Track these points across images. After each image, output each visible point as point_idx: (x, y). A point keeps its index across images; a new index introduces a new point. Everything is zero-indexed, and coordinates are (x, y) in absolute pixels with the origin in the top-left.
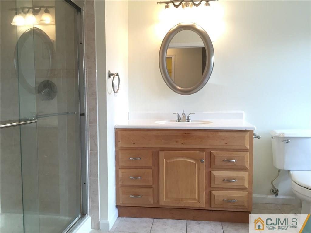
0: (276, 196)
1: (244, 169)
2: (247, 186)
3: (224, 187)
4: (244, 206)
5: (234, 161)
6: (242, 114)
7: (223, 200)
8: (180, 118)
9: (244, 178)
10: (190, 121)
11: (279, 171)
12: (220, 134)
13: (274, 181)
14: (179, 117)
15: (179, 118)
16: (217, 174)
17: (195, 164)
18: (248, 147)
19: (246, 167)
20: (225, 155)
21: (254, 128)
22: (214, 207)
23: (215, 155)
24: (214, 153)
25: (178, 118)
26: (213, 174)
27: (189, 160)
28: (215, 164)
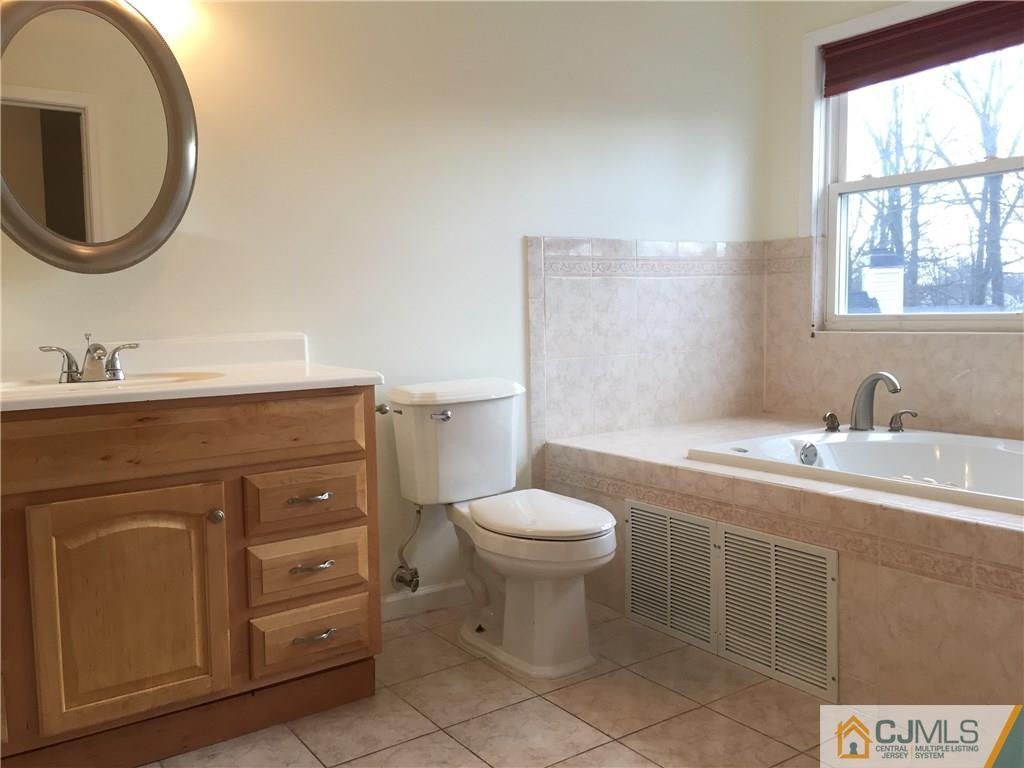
0: (414, 591)
1: (352, 518)
2: (364, 572)
3: (294, 596)
4: (359, 642)
5: (326, 496)
6: (301, 343)
7: (294, 642)
8: (74, 368)
9: (356, 547)
10: (121, 375)
11: (419, 512)
12: (275, 408)
13: (406, 549)
14: (71, 362)
15: (70, 367)
16: (270, 553)
17: (189, 533)
18: (363, 444)
19: (361, 512)
20: (294, 483)
21: (380, 379)
22: (262, 678)
23: (260, 488)
24: (255, 479)
25: (66, 369)
26: (253, 555)
27: (163, 524)
28: (262, 520)
